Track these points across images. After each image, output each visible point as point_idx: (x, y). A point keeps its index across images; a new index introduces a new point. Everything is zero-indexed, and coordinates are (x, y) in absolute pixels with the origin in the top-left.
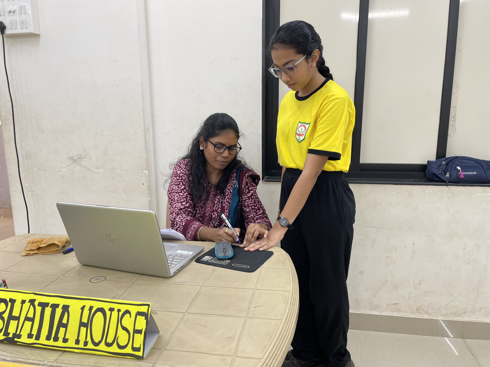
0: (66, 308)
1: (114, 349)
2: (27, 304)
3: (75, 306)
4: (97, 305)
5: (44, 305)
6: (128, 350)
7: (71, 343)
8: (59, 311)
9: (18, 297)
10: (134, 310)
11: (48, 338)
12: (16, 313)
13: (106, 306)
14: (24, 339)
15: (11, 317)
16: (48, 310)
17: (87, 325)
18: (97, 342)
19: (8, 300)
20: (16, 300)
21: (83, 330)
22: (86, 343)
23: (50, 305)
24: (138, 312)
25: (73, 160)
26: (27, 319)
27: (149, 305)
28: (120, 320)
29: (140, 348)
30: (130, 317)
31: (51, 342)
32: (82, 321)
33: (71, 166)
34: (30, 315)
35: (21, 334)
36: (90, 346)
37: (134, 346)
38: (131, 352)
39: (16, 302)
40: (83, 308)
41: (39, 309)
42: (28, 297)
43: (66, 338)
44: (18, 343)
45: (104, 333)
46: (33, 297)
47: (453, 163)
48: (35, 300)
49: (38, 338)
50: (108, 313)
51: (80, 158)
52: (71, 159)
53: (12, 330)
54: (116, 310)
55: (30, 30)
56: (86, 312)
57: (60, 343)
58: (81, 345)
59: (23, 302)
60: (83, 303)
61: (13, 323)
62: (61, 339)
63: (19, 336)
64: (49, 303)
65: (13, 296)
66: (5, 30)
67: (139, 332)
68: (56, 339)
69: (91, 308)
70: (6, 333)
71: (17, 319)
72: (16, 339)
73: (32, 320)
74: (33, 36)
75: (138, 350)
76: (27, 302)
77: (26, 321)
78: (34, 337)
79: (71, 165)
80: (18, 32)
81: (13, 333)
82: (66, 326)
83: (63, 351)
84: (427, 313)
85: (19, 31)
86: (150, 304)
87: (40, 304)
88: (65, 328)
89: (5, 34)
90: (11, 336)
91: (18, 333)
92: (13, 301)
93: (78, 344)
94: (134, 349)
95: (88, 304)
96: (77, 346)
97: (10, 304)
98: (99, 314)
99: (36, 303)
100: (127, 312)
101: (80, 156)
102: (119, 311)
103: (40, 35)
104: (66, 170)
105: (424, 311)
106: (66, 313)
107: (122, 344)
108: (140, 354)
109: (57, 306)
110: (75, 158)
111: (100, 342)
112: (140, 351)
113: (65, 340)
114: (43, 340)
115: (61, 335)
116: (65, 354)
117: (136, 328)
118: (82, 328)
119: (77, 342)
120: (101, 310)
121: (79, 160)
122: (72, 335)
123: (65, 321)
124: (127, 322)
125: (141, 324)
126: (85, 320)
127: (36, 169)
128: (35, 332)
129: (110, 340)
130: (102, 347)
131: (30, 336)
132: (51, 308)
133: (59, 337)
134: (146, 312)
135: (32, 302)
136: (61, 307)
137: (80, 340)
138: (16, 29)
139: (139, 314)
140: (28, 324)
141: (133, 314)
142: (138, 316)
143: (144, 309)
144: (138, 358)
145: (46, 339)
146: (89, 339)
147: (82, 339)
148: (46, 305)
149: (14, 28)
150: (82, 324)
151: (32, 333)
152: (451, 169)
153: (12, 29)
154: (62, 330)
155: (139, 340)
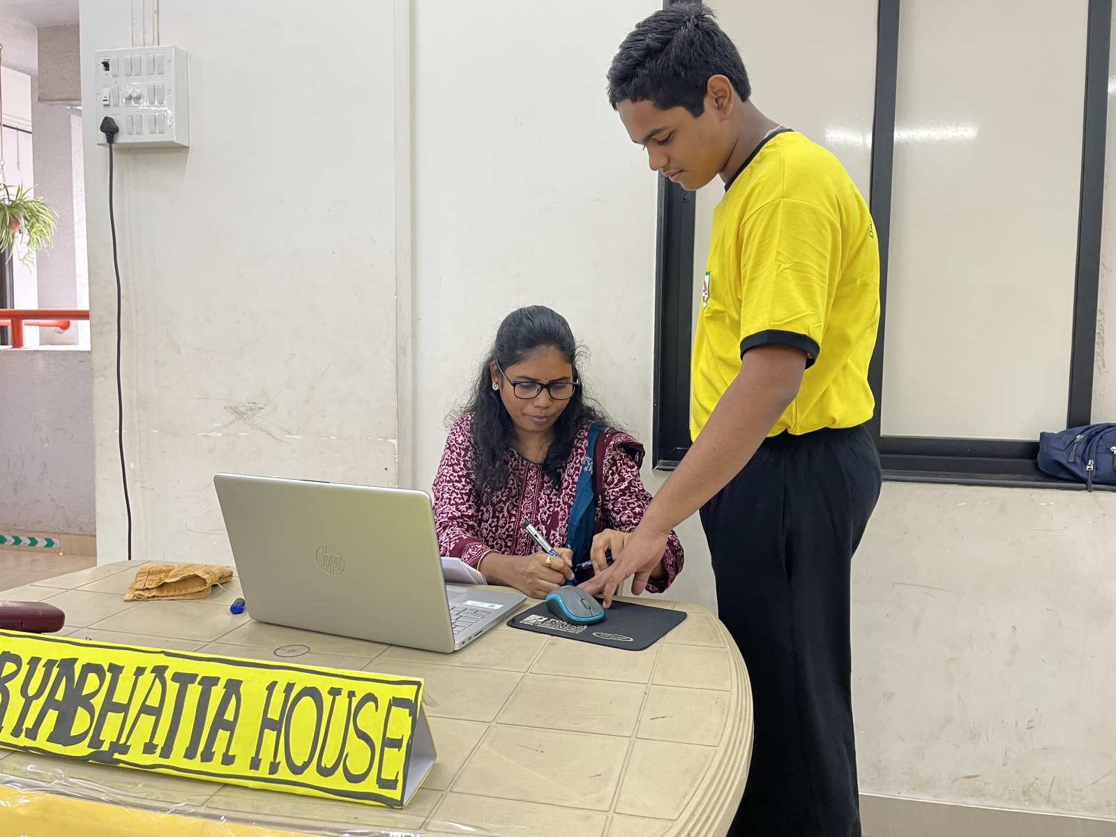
0: (233, 687)
1: (338, 781)
2: (148, 677)
3: (254, 682)
4: (302, 681)
5: (184, 679)
6: (369, 785)
7: (241, 766)
8: (217, 693)
9: (129, 661)
10: (385, 693)
11: (190, 754)
12: (120, 697)
13: (323, 684)
14: (136, 756)
15: (110, 706)
16: (194, 691)
17: (277, 725)
18: (299, 764)
19: (106, 668)
20: (123, 667)
21: (270, 735)
22: (274, 768)
23: (198, 679)
24: (393, 698)
25: (237, 412)
26: (145, 709)
27: (418, 684)
28: (353, 715)
29: (396, 781)
30: (377, 710)
31: (196, 764)
32: (269, 716)
33: (232, 426)
34: (154, 702)
35: (128, 744)
36: (284, 773)
37: (383, 777)
38: (376, 790)
39: (123, 671)
40: (271, 687)
41: (173, 688)
42: (150, 661)
43: (230, 753)
44: (121, 765)
45: (317, 745)
46: (161, 660)
47: (1101, 438)
48: (166, 667)
49: (166, 753)
50: (327, 699)
51: (254, 408)
52: (235, 410)
53: (109, 734)
54: (345, 693)
55: (172, 136)
56: (278, 696)
57: (215, 766)
58: (263, 771)
59: (140, 671)
60: (271, 675)
61: (113, 719)
62: (218, 757)
63: (124, 749)
64: (196, 675)
65: (118, 658)
66: (115, 135)
67: (396, 744)
68: (207, 756)
69: (289, 687)
70: (95, 742)
71: (124, 708)
72: (116, 756)
73: (157, 712)
74: (174, 150)
75: (391, 785)
76: (148, 671)
77: (142, 715)
78: (158, 751)
79: (231, 423)
80: (144, 141)
81: (111, 742)
82: (230, 727)
83: (222, 784)
84: (1048, 801)
85: (147, 137)
86: (422, 682)
87: (177, 677)
88: (229, 732)
89: (116, 144)
90: (105, 747)
91: (122, 741)
92: (116, 670)
93: (257, 769)
94: (383, 783)
95: (283, 678)
96: (253, 773)
97: (109, 676)
98: (307, 701)
99: (168, 675)
100: (370, 697)
101: (252, 404)
102: (351, 694)
103: (188, 147)
104: (221, 434)
105: (1041, 796)
106: (234, 696)
107: (356, 770)
108: (395, 794)
109: (215, 681)
110: (242, 409)
111: (306, 765)
112: (395, 788)
113: (228, 760)
114: (177, 758)
115: (219, 748)
116: (225, 791)
117: (388, 736)
118: (266, 731)
119: (255, 764)
120: (313, 692)
121: (249, 413)
122: (243, 749)
123: (229, 716)
124: (370, 720)
125: (401, 724)
126: (274, 714)
127: (157, 431)
128: (160, 740)
129: (328, 762)
130: (311, 775)
131: (149, 748)
132: (201, 687)
133: (214, 752)
134: (413, 698)
135: (159, 671)
136: (222, 683)
137: (261, 759)
138: (140, 133)
139: (397, 702)
140: (147, 721)
141: (383, 703)
142: (393, 707)
143: (407, 692)
144: (391, 804)
145: (185, 756)
146: (281, 757)
147: (266, 757)
148: (191, 678)
149: (135, 132)
150: (267, 723)
151: (155, 742)
152: (1097, 453)
153: (130, 134)
154: (223, 735)
155: (394, 761)
